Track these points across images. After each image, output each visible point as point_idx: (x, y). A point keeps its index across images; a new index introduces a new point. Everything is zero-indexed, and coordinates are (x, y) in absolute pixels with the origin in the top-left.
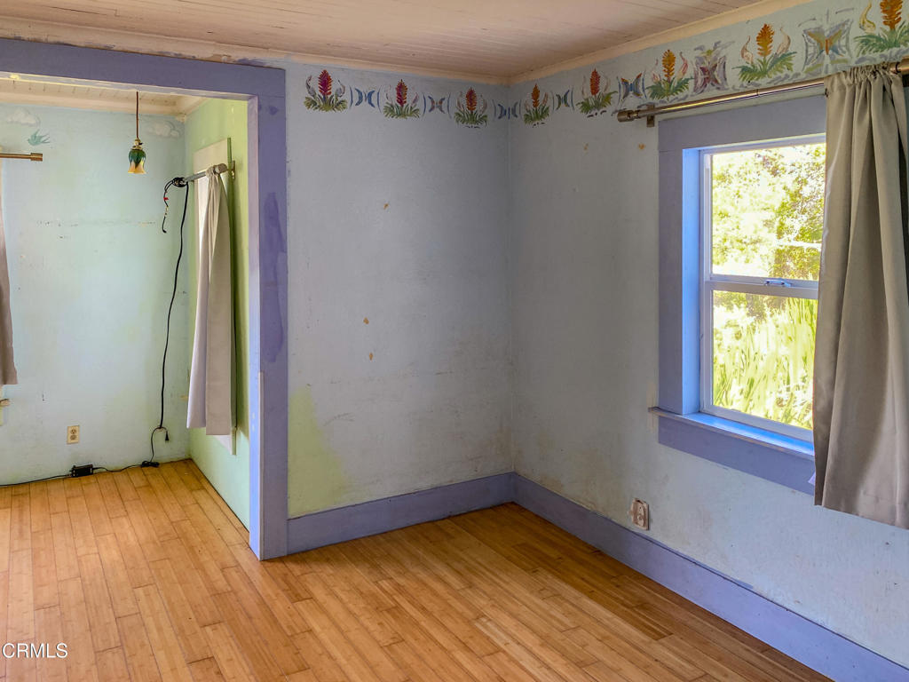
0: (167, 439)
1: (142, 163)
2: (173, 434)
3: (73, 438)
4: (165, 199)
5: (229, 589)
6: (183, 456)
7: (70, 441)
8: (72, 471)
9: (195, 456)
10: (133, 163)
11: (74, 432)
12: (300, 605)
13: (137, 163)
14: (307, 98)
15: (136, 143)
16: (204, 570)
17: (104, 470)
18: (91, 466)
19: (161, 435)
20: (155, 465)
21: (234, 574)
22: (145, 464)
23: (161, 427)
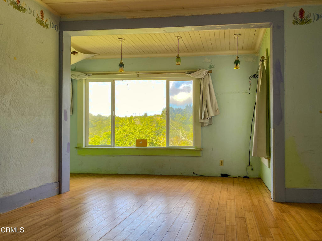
0: (252, 169)
1: (238, 64)
2: (254, 168)
3: (222, 164)
4: (250, 82)
5: (259, 205)
6: (258, 177)
7: (220, 165)
8: (221, 175)
9: (261, 177)
10: (236, 65)
11: (222, 162)
12: (284, 214)
13: (237, 65)
14: (294, 21)
15: (236, 58)
16: (252, 200)
17: (231, 177)
18: (227, 174)
19: (250, 168)
20: (248, 178)
21: (262, 203)
22: (244, 177)
23: (250, 165)
